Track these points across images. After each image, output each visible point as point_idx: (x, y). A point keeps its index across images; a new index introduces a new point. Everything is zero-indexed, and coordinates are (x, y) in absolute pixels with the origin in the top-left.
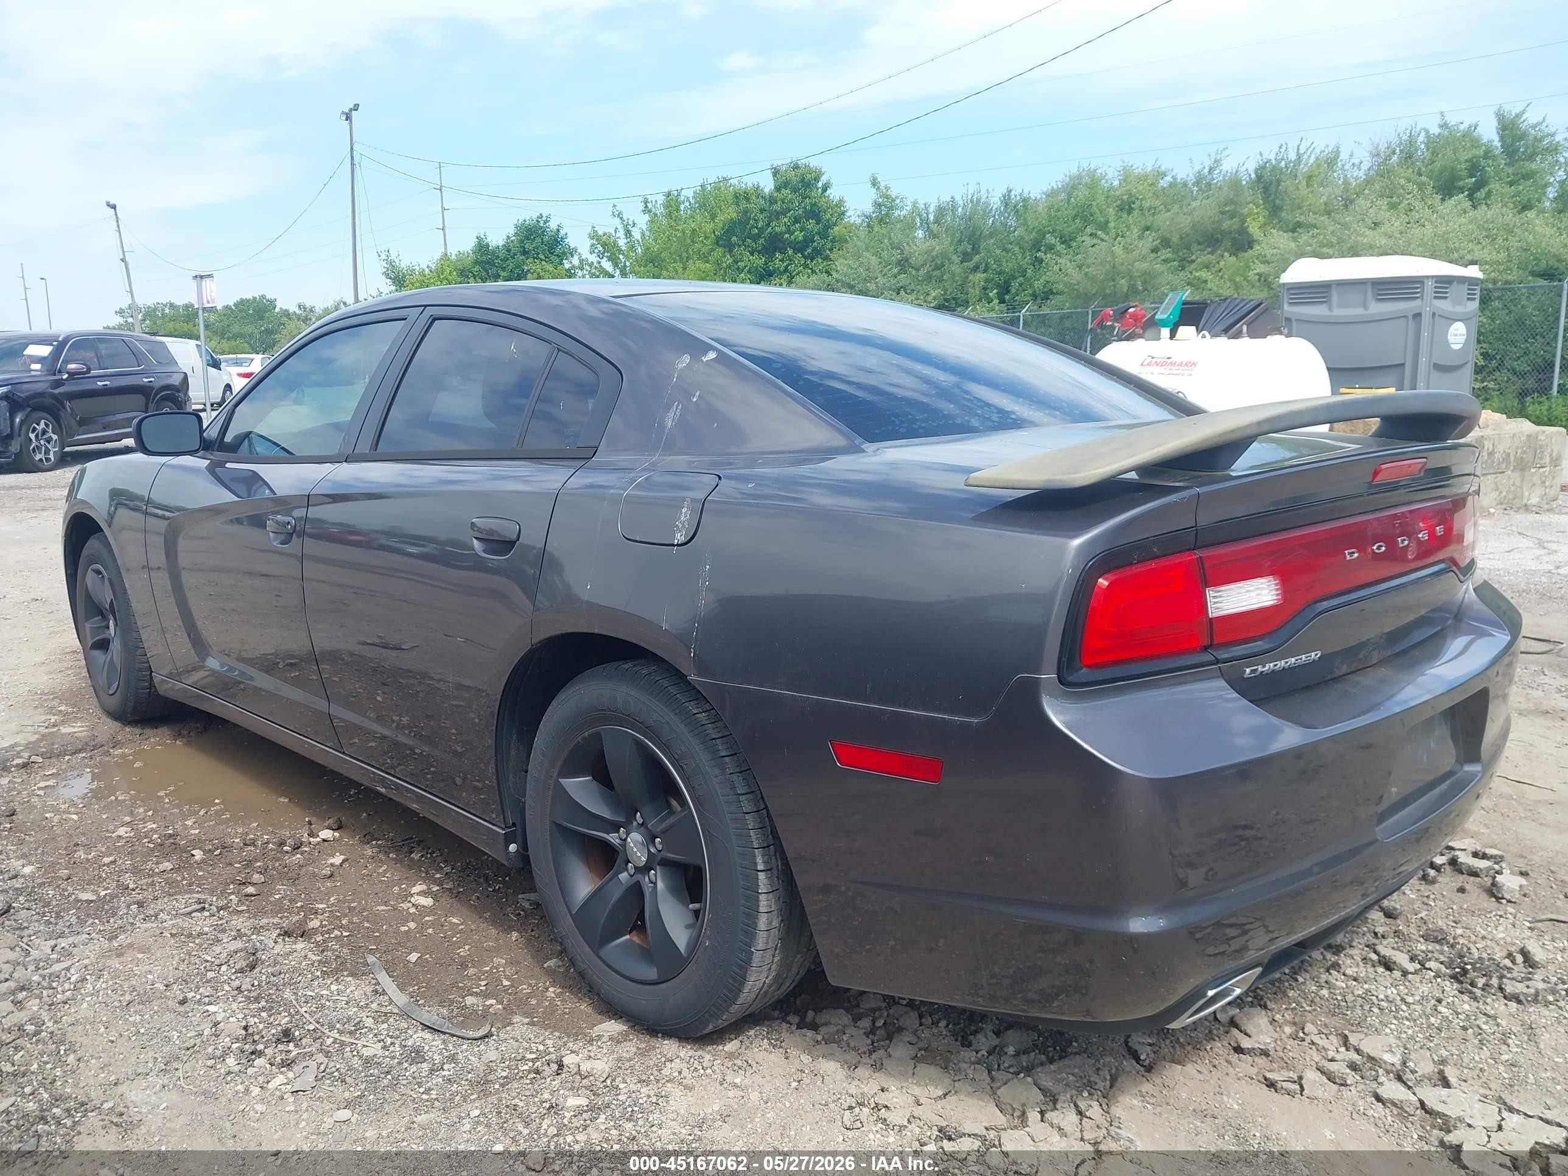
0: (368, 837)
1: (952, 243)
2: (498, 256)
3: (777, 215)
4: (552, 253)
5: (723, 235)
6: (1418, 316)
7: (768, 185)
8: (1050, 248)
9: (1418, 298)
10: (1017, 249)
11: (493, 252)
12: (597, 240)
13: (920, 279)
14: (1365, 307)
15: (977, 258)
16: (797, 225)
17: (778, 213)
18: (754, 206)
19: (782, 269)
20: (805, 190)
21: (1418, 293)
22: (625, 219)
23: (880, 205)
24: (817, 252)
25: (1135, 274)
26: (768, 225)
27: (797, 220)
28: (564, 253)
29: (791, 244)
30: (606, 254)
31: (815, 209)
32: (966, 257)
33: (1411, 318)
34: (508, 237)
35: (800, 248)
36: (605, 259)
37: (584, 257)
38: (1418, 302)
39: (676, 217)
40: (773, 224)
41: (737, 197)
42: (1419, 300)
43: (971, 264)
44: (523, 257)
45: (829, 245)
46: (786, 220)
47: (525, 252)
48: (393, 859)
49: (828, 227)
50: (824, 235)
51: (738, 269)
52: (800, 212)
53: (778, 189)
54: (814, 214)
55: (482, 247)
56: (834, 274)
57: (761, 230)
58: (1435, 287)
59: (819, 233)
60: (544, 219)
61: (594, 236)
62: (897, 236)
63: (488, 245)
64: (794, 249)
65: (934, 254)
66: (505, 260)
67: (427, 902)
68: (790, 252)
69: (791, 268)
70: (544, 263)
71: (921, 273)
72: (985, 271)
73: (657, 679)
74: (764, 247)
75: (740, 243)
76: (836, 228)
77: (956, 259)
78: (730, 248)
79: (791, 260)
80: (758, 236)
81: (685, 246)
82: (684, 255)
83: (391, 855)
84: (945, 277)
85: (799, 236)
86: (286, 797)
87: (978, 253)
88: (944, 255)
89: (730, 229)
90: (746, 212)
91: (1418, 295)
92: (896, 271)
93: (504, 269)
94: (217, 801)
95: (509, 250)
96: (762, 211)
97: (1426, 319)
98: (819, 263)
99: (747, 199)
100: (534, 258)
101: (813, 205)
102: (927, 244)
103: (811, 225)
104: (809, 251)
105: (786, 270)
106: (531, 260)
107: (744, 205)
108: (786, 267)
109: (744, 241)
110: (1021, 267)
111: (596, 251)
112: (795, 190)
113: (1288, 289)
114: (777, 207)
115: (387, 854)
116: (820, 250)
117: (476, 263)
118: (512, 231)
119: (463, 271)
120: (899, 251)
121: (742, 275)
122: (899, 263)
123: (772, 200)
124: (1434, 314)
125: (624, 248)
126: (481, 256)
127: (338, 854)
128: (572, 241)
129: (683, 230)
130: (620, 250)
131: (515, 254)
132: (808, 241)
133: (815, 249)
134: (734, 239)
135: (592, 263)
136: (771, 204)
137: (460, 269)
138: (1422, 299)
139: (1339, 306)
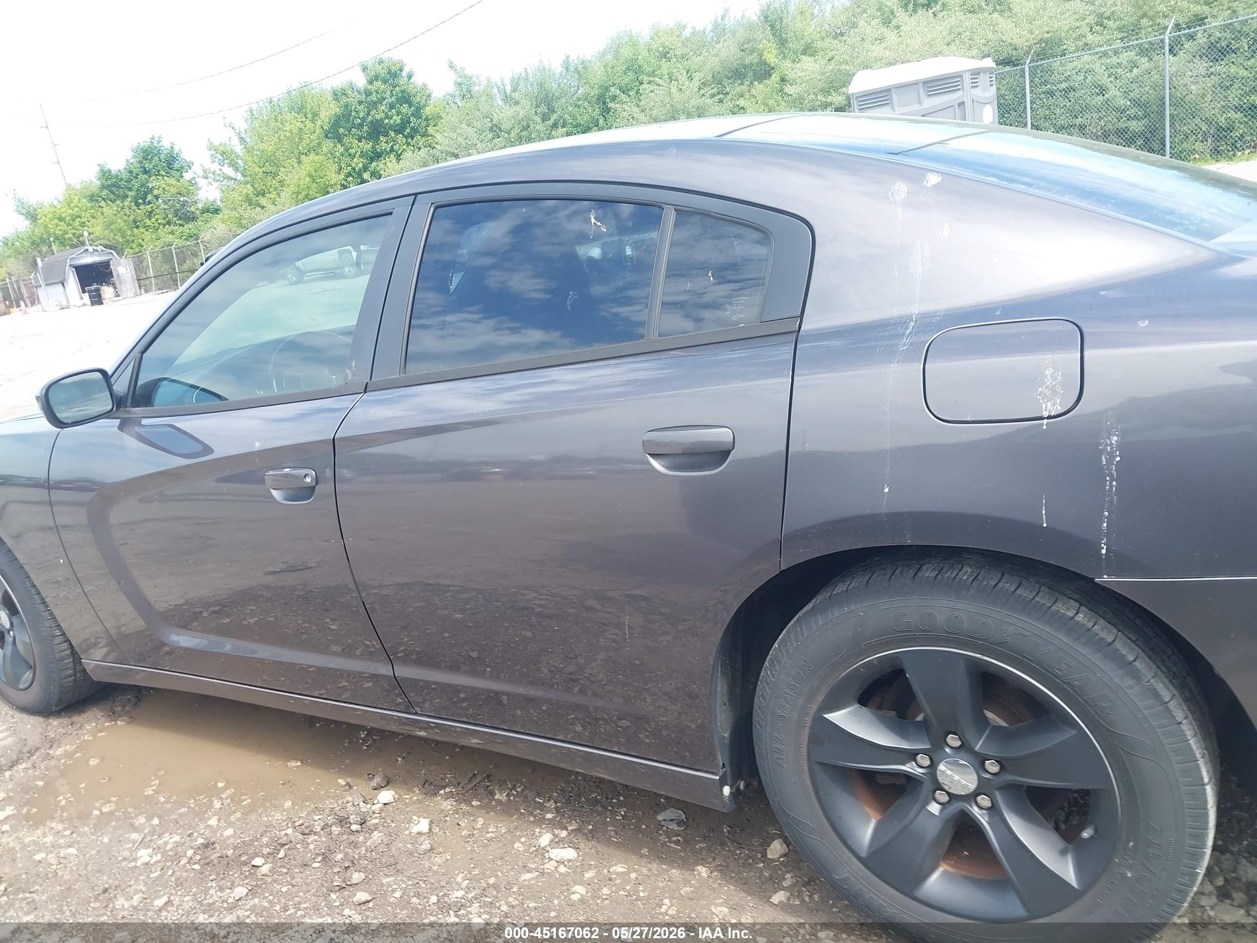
0: (431, 787)
1: (531, 106)
2: (122, 179)
3: (375, 105)
4: (171, 169)
5: (331, 129)
6: (962, 104)
7: (361, 81)
8: (614, 98)
9: (959, 89)
10: (586, 104)
11: (117, 176)
12: (215, 150)
13: (512, 140)
14: (920, 103)
15: (554, 117)
16: (394, 111)
17: (374, 103)
18: (353, 99)
19: (388, 150)
20: (394, 80)
21: (959, 85)
22: (236, 127)
23: (460, 84)
24: (415, 131)
25: (691, 110)
26: (368, 114)
27: (392, 107)
28: (182, 167)
29: (391, 127)
30: (226, 162)
31: (405, 94)
32: (545, 118)
33: (957, 106)
34: (127, 161)
35: (400, 130)
36: (226, 166)
37: (206, 167)
38: (960, 93)
39: (282, 120)
40: (373, 113)
41: (336, 95)
42: (960, 91)
43: (551, 122)
44: (145, 176)
45: (424, 124)
46: (383, 107)
47: (146, 172)
48: (477, 807)
49: (419, 109)
50: (417, 114)
51: (350, 155)
52: (393, 98)
53: (371, 82)
54: (405, 99)
55: (105, 174)
56: (438, 147)
57: (363, 119)
58: (972, 79)
59: (413, 115)
60: (157, 139)
61: (211, 147)
62: (484, 108)
63: (110, 171)
64: (395, 131)
65: (520, 117)
66: (129, 181)
67: (569, 853)
68: (393, 134)
69: (396, 147)
70: (166, 178)
71: (513, 135)
72: (563, 126)
73: (993, 583)
74: (369, 134)
75: (347, 133)
76: (428, 108)
77: (538, 119)
78: (339, 139)
79: (394, 141)
80: (361, 125)
81: (295, 143)
82: (296, 151)
83: (474, 803)
84: (533, 136)
85: (397, 119)
86: (296, 760)
87: (554, 111)
88: (527, 117)
89: (336, 123)
90: (346, 106)
91: (960, 87)
92: (490, 136)
93: (130, 189)
94: (220, 785)
95: (131, 172)
96: (360, 103)
97: (968, 105)
98: (419, 140)
99: (346, 95)
100: (156, 175)
101: (403, 92)
102: (512, 111)
103: (405, 108)
104: (408, 130)
105: (392, 150)
106: (153, 178)
107: (344, 100)
108: (392, 147)
109: (350, 131)
110: (593, 118)
111: (216, 160)
112: (385, 82)
113: (856, 98)
114: (374, 97)
115: (468, 802)
116: (417, 129)
117: (103, 187)
118: (130, 155)
119: (92, 196)
120: (489, 120)
121: (355, 160)
122: (491, 129)
123: (368, 93)
124: (973, 101)
125: (241, 154)
126: (106, 181)
127: (415, 818)
128: (186, 155)
129: (290, 130)
130: (238, 157)
131: (138, 175)
132: (405, 122)
133: (413, 129)
134: (341, 130)
135: (215, 171)
136: (367, 96)
137: (89, 196)
138: (963, 90)
139: (899, 106)
